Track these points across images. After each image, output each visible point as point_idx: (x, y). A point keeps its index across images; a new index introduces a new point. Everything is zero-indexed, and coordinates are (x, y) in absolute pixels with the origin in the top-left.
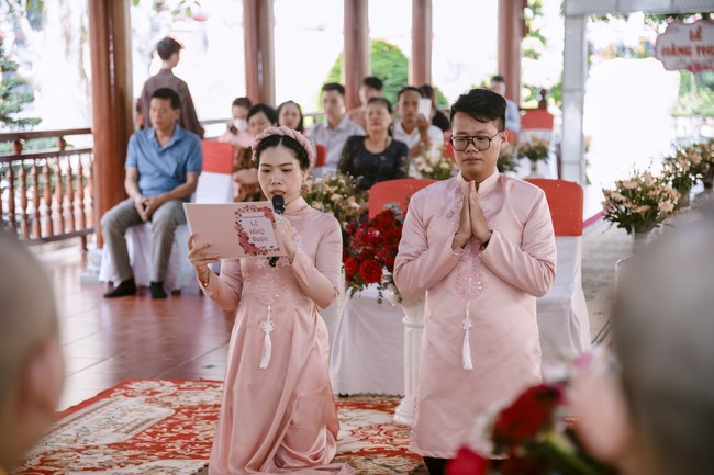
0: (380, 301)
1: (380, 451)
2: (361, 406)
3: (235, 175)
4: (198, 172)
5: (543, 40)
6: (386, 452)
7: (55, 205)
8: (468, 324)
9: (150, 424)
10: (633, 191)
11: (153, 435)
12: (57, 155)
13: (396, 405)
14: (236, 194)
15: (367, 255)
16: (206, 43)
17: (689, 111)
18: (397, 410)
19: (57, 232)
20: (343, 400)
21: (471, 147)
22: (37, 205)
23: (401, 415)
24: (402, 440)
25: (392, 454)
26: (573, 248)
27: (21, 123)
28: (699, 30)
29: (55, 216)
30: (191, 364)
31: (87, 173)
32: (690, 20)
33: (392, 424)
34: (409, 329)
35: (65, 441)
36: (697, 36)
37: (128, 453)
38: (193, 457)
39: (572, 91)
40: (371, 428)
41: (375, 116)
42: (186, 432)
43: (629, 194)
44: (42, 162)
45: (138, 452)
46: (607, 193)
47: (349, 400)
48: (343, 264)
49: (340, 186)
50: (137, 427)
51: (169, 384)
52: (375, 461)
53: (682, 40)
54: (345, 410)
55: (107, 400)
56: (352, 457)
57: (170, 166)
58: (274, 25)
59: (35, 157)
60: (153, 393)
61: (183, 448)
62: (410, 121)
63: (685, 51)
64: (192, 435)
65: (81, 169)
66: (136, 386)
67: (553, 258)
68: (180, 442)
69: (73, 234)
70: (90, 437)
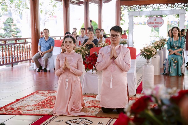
0: (93, 73)
1: (93, 106)
2: (88, 96)
3: (61, 47)
4: (53, 46)
5: (124, 21)
6: (94, 107)
7: (24, 54)
8: (112, 78)
9: (42, 100)
10: (147, 49)
11: (43, 103)
12: (24, 43)
13: (96, 96)
14: (61, 51)
15: (90, 63)
16: (56, 22)
17: (153, 36)
18: (96, 97)
19: (24, 59)
20: (85, 95)
21: (114, 37)
22: (20, 54)
23: (97, 98)
24: (97, 104)
25: (95, 107)
26: (134, 62)
27: (17, 37)
28: (156, 19)
29: (24, 56)
30: (52, 87)
31: (30, 47)
32: (154, 17)
33: (95, 100)
34: (99, 80)
35: (23, 104)
36: (155, 20)
37: (37, 107)
38: (51, 108)
39: (130, 31)
40: (91, 101)
41: (91, 34)
42: (50, 102)
43: (146, 50)
44: (21, 45)
45: (39, 107)
46: (141, 50)
47: (86, 95)
48: (84, 65)
49: (84, 49)
50: (39, 101)
51: (47, 91)
52: (92, 109)
53: (152, 21)
54: (85, 97)
55: (33, 95)
56: (87, 108)
57: (47, 45)
58: (70, 18)
59: (20, 43)
60: (43, 93)
61: (49, 106)
62: (98, 36)
63: (153, 23)
64: (51, 103)
65: (29, 46)
66: (40, 92)
67: (130, 64)
68: (48, 104)
69: (28, 60)
70: (29, 103)
